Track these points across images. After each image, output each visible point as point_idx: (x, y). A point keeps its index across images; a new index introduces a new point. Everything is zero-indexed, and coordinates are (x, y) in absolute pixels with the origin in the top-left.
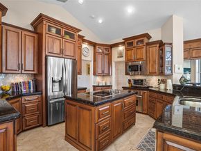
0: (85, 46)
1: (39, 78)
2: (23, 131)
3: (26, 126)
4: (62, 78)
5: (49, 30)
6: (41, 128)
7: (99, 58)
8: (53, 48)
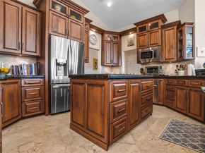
0: (92, 33)
1: (41, 62)
2: (23, 118)
3: (26, 113)
4: (67, 61)
5: (53, 7)
6: (44, 116)
7: (108, 47)
8: (57, 26)
